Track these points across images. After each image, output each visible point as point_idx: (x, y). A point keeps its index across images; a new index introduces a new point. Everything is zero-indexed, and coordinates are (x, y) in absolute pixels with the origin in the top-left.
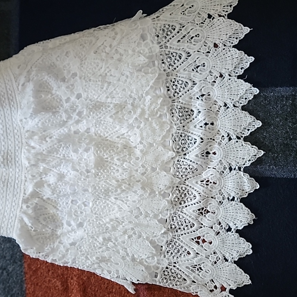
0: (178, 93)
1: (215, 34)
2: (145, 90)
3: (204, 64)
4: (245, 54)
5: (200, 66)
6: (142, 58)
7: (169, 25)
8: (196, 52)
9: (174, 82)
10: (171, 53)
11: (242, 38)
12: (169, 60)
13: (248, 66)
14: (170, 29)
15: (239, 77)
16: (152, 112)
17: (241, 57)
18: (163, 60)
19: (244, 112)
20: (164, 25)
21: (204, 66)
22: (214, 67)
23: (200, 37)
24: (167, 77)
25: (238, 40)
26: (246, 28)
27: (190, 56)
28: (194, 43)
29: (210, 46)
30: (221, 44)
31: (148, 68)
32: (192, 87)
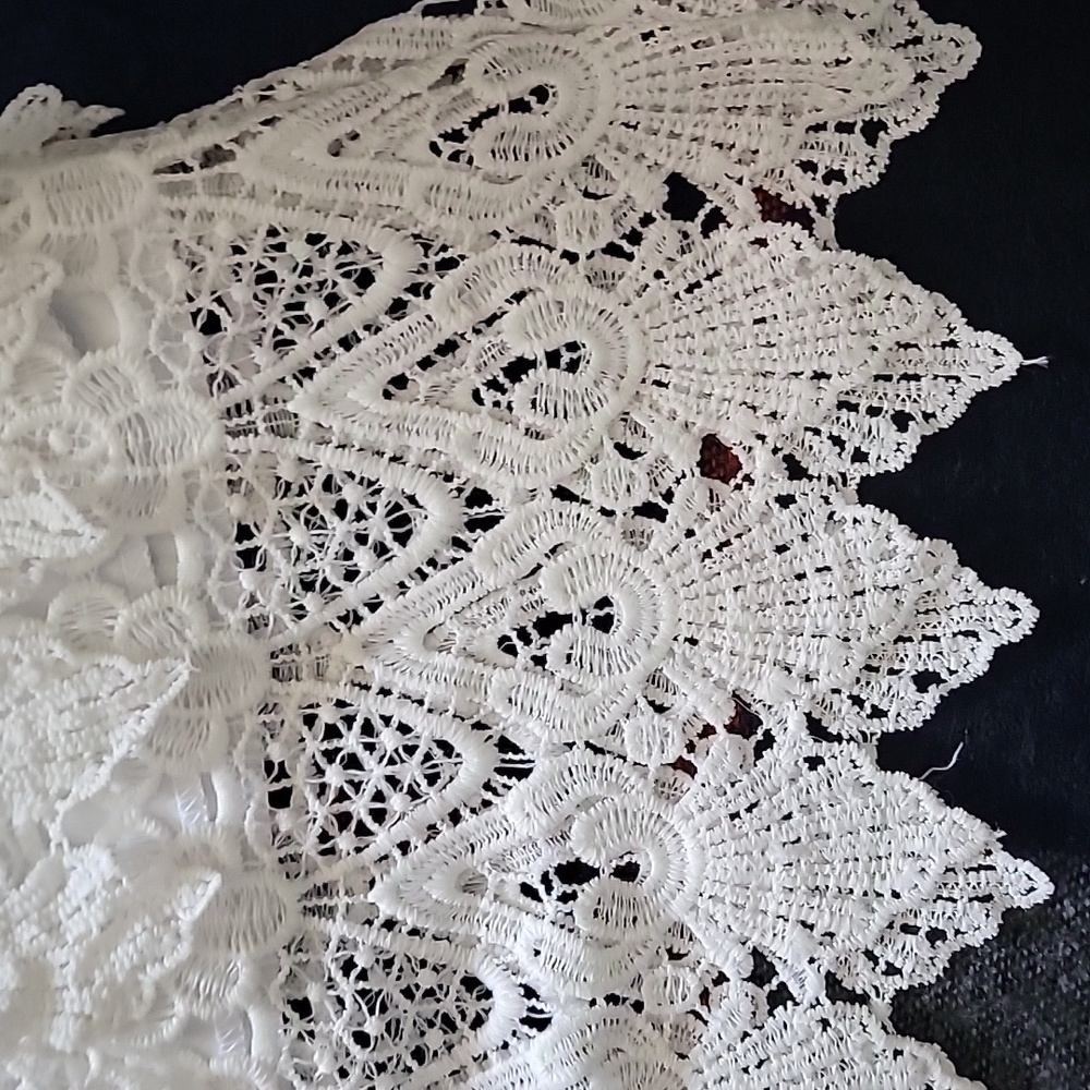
0: (362, 830)
1: (719, 363)
2: (64, 795)
3: (604, 602)
4: (962, 563)
5: (568, 619)
6: (52, 509)
7: (313, 239)
8: (546, 500)
9: (332, 732)
10: (320, 477)
11: (945, 421)
12: (298, 535)
13: (980, 666)
14: (327, 268)
15: (896, 752)
16: (122, 994)
17: (928, 583)
18: (244, 533)
19: (909, 1045)
20: (272, 232)
21: (604, 624)
22: (693, 642)
23: (586, 373)
24: (277, 686)
25: (911, 440)
26: (988, 338)
27: (488, 523)
28: (526, 417)
29: (663, 459)
30: (762, 453)
31: (107, 594)
32: (487, 787)
